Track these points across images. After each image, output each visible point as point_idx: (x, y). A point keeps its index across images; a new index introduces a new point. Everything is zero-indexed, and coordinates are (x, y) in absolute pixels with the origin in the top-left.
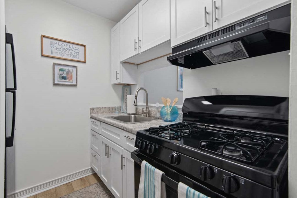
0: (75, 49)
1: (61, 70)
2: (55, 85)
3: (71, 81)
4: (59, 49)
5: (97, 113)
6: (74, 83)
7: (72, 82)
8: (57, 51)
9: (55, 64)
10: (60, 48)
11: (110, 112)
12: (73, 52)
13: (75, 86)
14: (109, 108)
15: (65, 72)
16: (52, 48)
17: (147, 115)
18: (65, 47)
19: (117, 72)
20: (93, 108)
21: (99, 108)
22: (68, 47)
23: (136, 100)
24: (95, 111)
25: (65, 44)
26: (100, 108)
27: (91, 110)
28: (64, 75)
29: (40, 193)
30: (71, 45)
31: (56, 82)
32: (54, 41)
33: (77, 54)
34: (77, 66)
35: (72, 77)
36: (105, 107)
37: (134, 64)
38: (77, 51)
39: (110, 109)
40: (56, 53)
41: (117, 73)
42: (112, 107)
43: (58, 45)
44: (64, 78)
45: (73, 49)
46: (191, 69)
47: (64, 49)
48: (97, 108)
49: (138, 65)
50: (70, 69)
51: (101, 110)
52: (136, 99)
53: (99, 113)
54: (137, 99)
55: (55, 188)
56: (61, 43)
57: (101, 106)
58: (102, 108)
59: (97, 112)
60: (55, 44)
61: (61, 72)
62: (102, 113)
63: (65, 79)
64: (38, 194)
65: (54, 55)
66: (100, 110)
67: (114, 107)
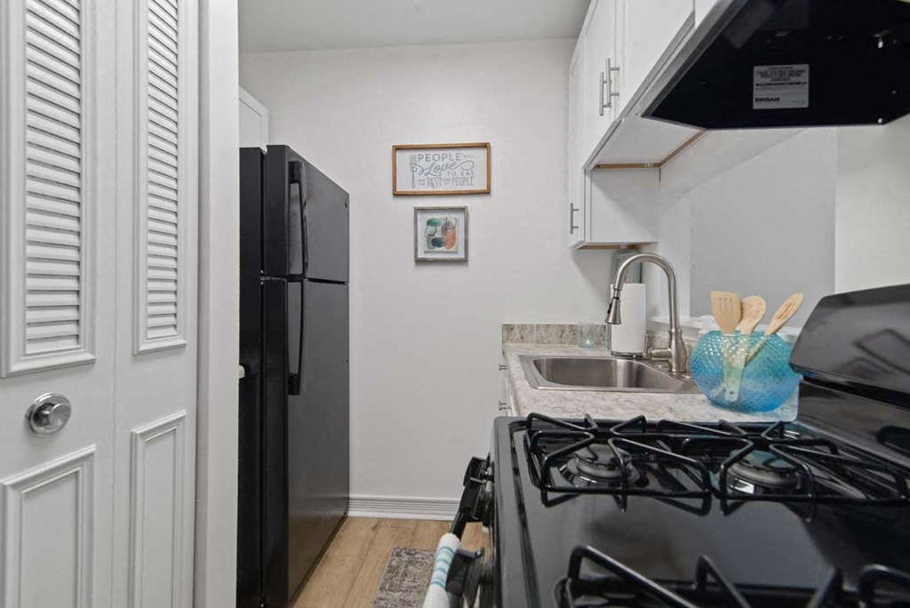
0: (463, 159)
1: (430, 223)
2: (419, 262)
3: (453, 249)
4: (428, 171)
5: (523, 342)
6: (461, 255)
7: (456, 252)
8: (423, 177)
9: (418, 210)
10: (430, 168)
11: (563, 340)
12: (458, 171)
13: (463, 262)
14: (562, 328)
15: (439, 228)
16: (413, 172)
17: (674, 365)
18: (440, 163)
19: (572, 205)
20: (509, 325)
21: (529, 327)
22: (447, 161)
23: (616, 303)
24: (516, 334)
25: (440, 152)
26: (532, 326)
27: (506, 332)
28: (437, 236)
29: (391, 519)
30: (454, 153)
31: (420, 256)
32: (416, 153)
33: (468, 174)
34: (467, 207)
35: (454, 237)
36: (548, 326)
37: (641, 166)
38: (467, 166)
39: (563, 332)
40: (422, 182)
41: (573, 210)
42: (571, 326)
43: (425, 161)
44: (436, 243)
45: (458, 163)
46: (883, 123)
47: (438, 168)
48: (523, 327)
49: (658, 165)
50: (452, 217)
51: (535, 332)
52: (617, 298)
53: (527, 342)
54: (621, 298)
55: (418, 520)
56: (432, 153)
57: (535, 322)
58: (538, 326)
59: (522, 338)
60: (419, 159)
61: (431, 229)
62: (538, 342)
63: (439, 246)
64: (386, 519)
65: (419, 189)
66: (532, 332)
67: (576, 326)
